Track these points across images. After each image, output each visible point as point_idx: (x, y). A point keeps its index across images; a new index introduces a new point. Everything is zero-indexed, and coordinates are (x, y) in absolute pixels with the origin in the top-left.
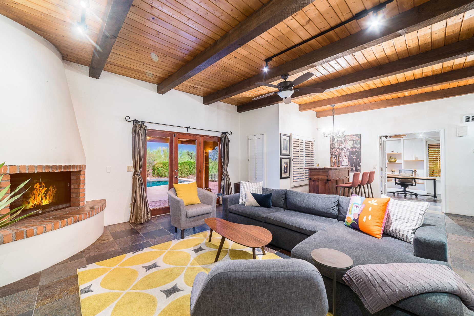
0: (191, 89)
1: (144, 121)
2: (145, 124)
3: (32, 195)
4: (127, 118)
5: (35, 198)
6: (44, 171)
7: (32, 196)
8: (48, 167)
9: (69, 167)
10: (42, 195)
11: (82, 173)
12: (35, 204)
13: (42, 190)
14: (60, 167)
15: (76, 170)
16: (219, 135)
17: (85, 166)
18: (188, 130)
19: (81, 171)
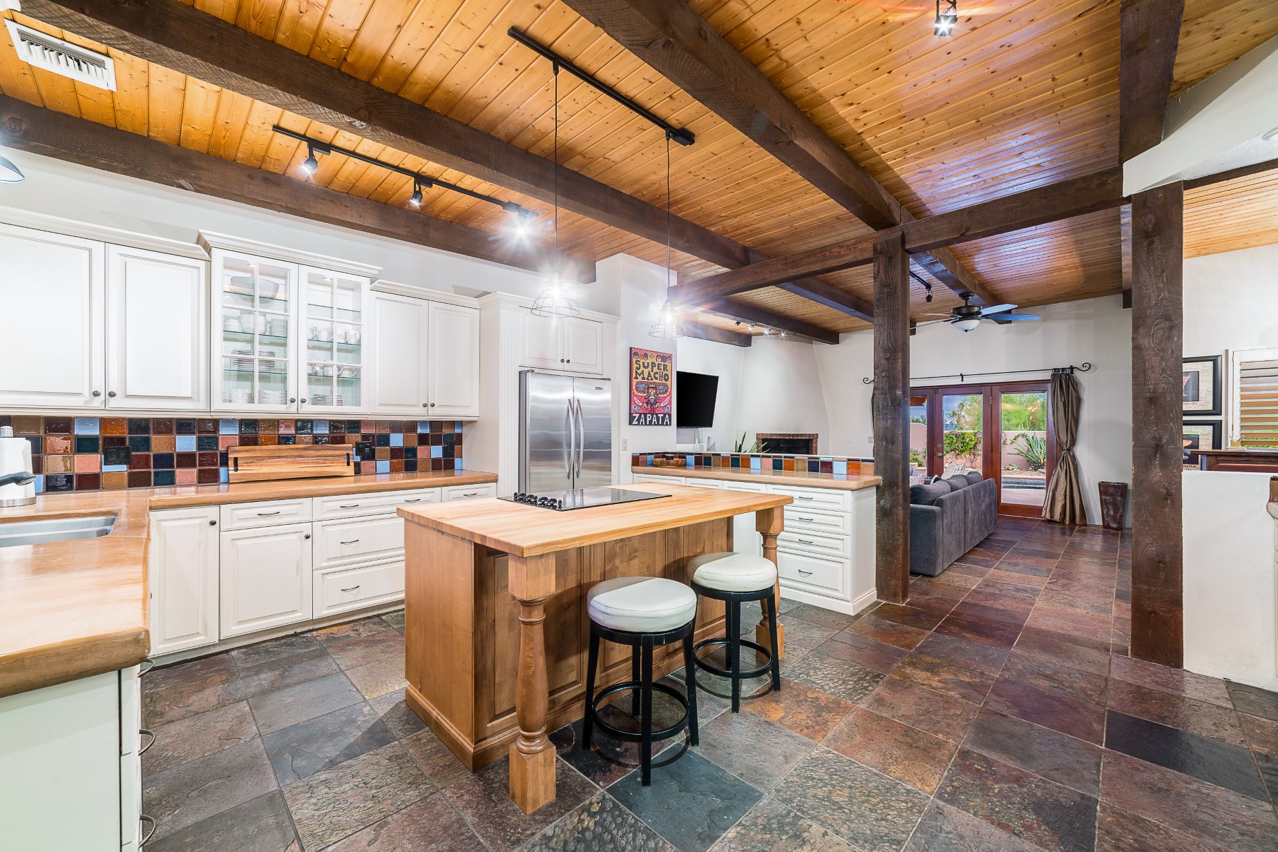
4: (865, 380)
9: (798, 435)
15: (801, 438)
16: (1047, 376)
17: (817, 435)
18: (964, 379)
19: (812, 440)
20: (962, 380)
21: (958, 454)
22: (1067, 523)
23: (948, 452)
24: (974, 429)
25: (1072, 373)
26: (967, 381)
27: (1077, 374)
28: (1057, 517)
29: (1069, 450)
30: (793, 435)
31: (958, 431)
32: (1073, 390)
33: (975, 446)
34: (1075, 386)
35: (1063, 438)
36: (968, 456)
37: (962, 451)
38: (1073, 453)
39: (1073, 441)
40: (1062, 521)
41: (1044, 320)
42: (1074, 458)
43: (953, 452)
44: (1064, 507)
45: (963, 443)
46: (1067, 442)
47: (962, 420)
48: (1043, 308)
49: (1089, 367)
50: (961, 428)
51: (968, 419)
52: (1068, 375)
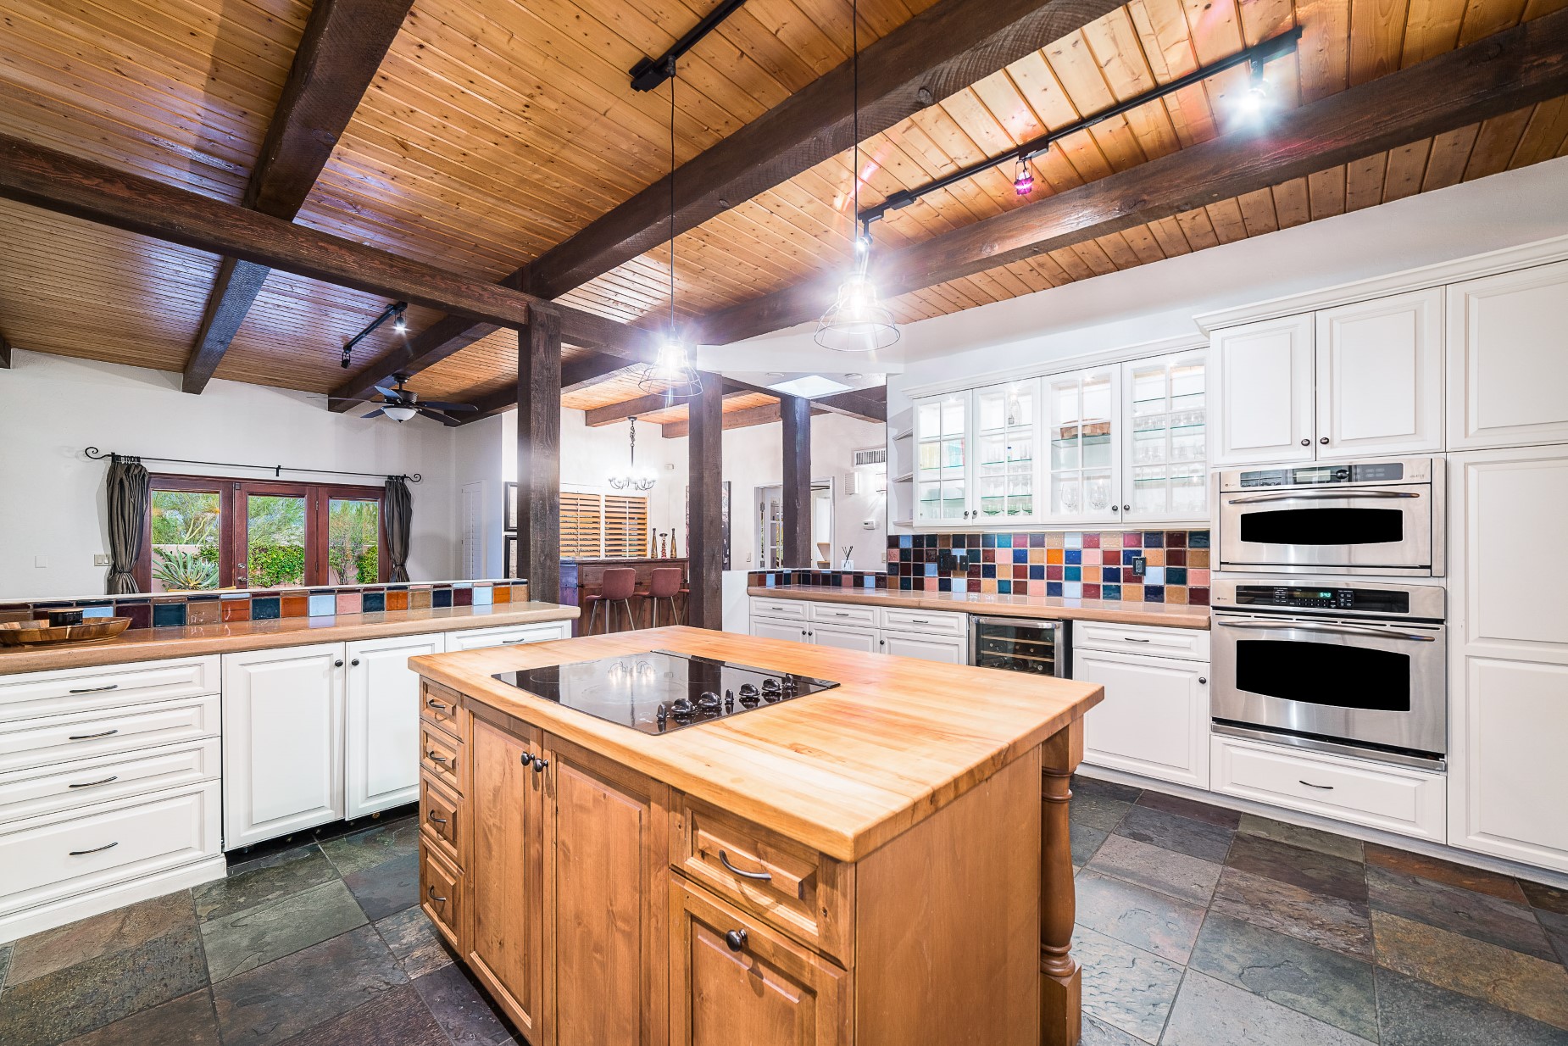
1: (139, 458)
2: (141, 463)
4: (90, 451)
16: (381, 483)
20: (277, 475)
25: (403, 483)
26: (284, 476)
27: (408, 485)
32: (407, 501)
34: (409, 497)
35: (397, 551)
49: (418, 478)
52: (399, 485)
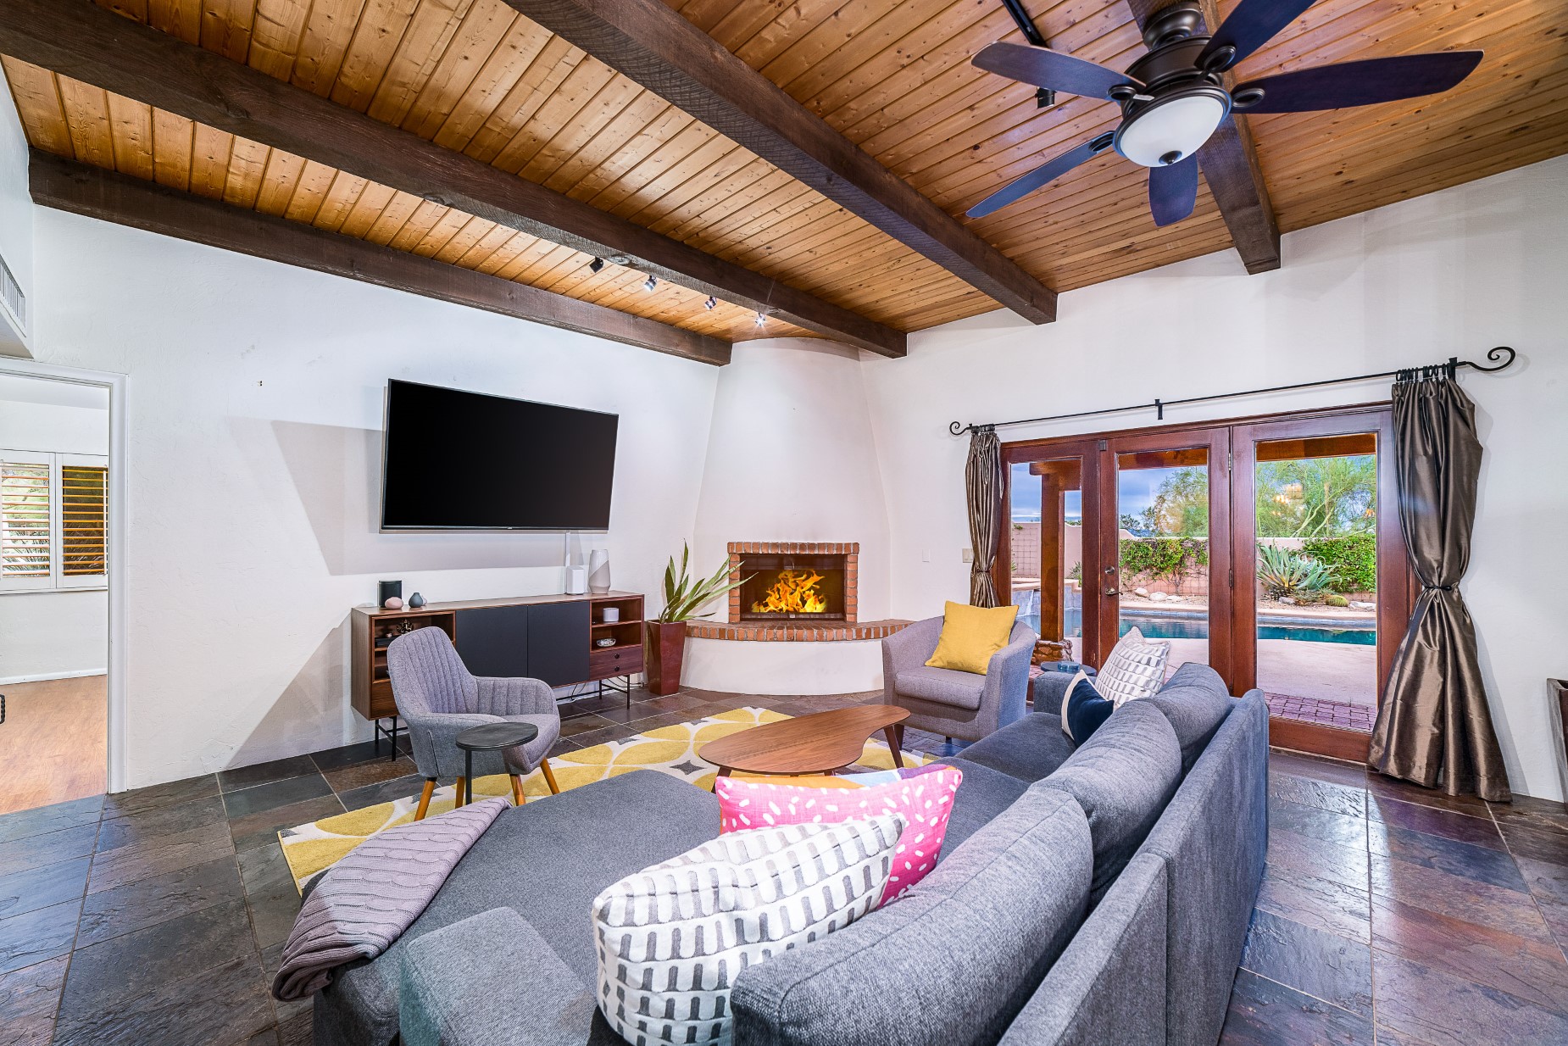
0: (1119, 260)
1: (993, 425)
2: (998, 431)
3: (773, 591)
4: (953, 426)
5: (780, 598)
6: (770, 552)
7: (772, 593)
8: (775, 545)
9: (812, 546)
10: (804, 592)
11: (850, 559)
12: (780, 608)
13: (804, 581)
14: (794, 546)
15: (826, 553)
16: (1382, 392)
17: (856, 545)
18: (1164, 413)
19: (846, 555)
20: (1160, 417)
21: (1157, 574)
22: (1452, 791)
23: (1140, 571)
24: (1178, 535)
25: (1452, 375)
27: (1466, 381)
28: (1419, 773)
29: (1447, 588)
30: (802, 546)
31: (1155, 538)
32: (1461, 425)
33: (1181, 561)
34: (1468, 414)
35: (1431, 553)
36: (1170, 576)
37: (1162, 569)
38: (1460, 597)
39: (1460, 562)
40: (1434, 787)
41: (1370, 248)
42: (1461, 609)
43: (1148, 570)
44: (1439, 744)
45: (1164, 556)
46: (1441, 565)
47: (1163, 524)
48: (1366, 219)
49: (1503, 358)
50: (1161, 534)
51: (1171, 520)
52: (1443, 384)
